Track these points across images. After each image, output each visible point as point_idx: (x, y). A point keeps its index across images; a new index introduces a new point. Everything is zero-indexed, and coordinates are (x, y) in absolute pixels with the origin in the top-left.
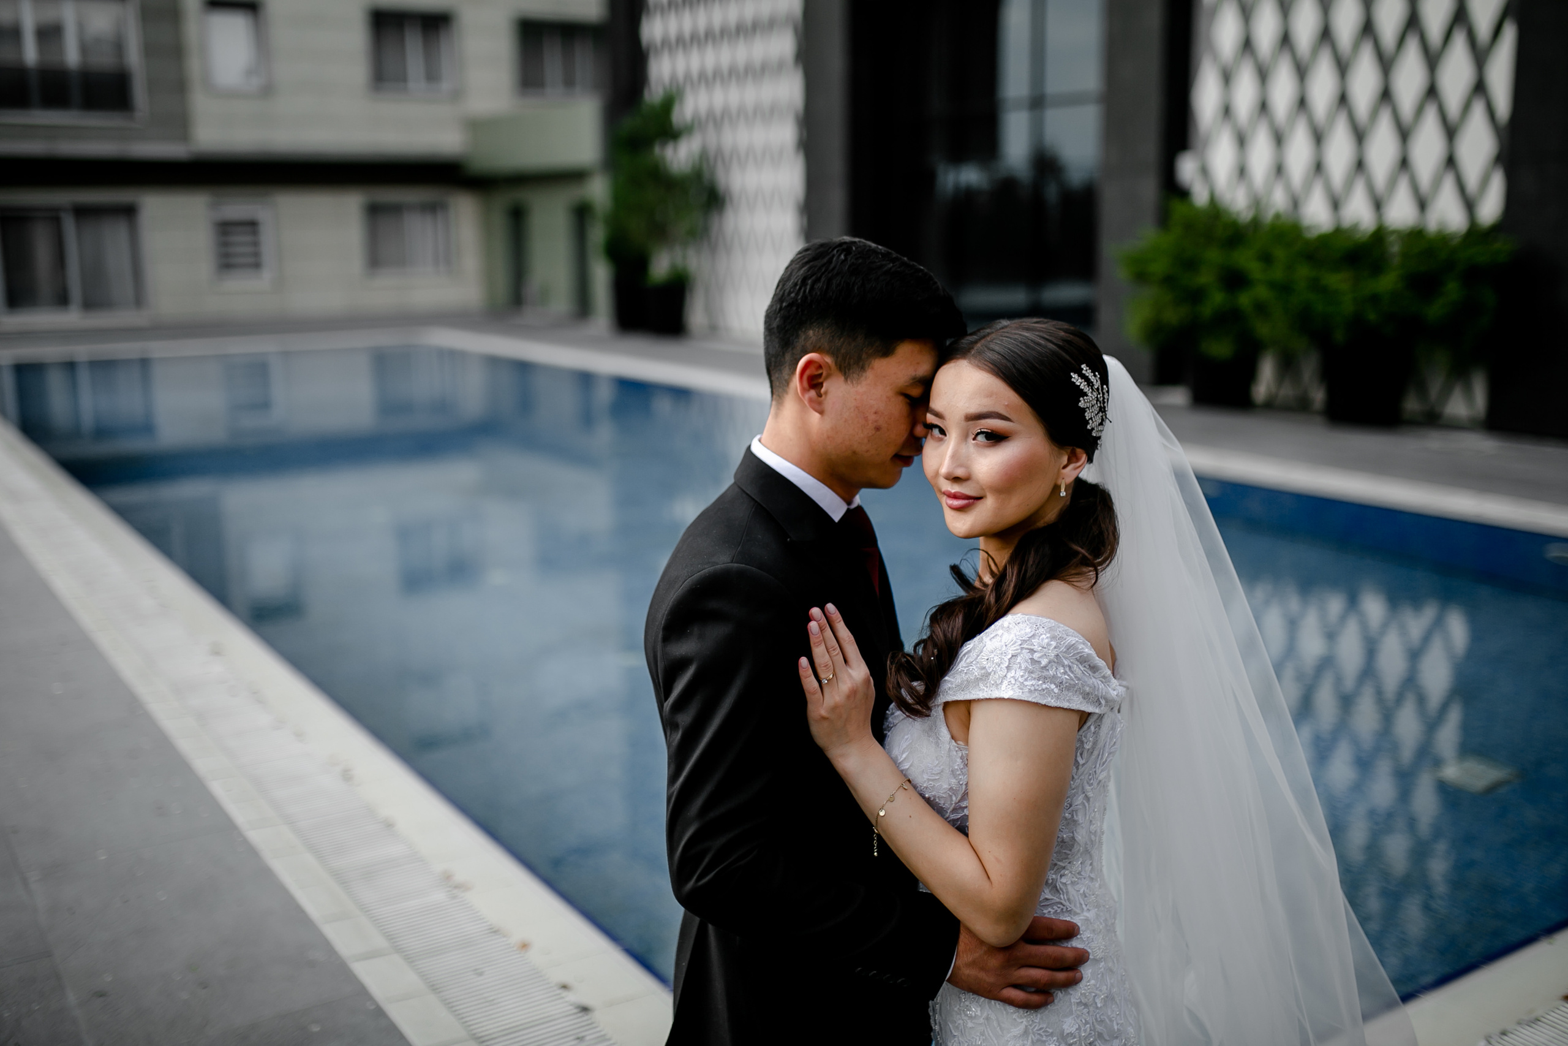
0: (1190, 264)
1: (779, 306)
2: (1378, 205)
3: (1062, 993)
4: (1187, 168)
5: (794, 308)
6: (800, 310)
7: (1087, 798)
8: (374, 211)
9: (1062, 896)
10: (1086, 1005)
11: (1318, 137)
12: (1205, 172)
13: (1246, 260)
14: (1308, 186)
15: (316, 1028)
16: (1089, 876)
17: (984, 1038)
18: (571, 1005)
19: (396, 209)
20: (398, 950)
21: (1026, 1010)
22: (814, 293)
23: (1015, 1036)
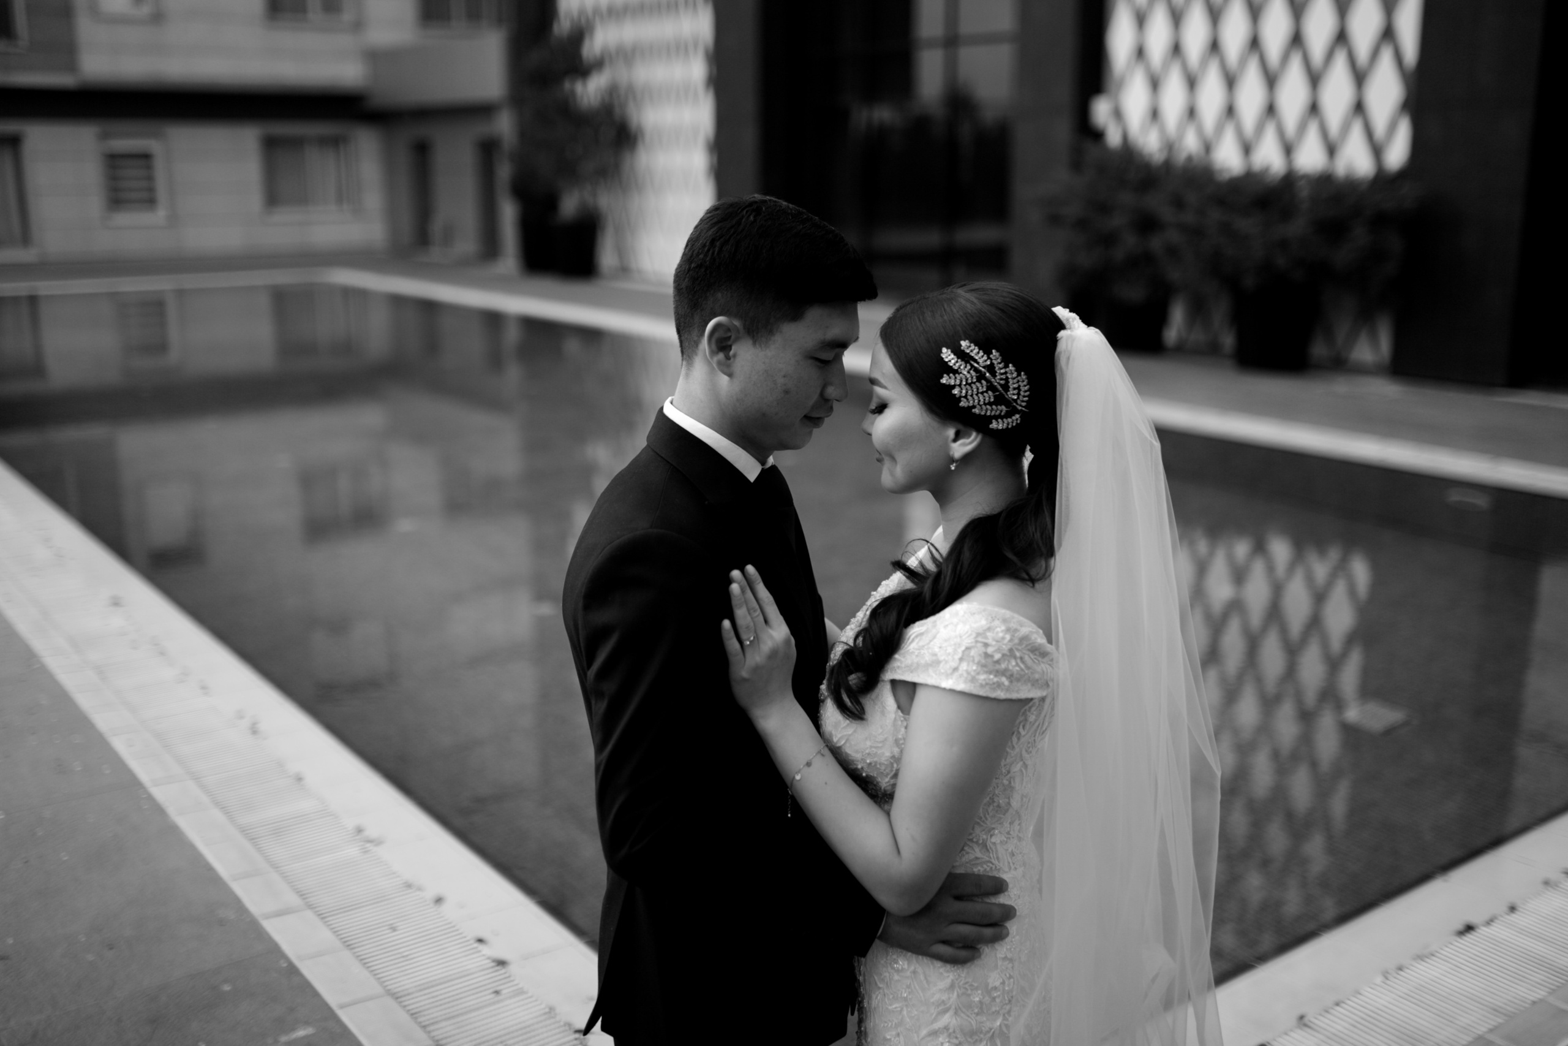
0: (1104, 208)
1: (687, 267)
2: (1288, 149)
3: (988, 948)
4: (1101, 110)
5: (703, 270)
6: (708, 272)
7: (1025, 766)
8: (270, 145)
9: (991, 855)
10: (1011, 960)
11: (1231, 81)
12: (1118, 114)
13: (1157, 203)
14: (1219, 129)
15: (227, 988)
16: (1018, 835)
17: (910, 990)
18: (488, 958)
19: (296, 143)
20: (310, 907)
21: (953, 965)
22: (722, 255)
23: (940, 990)
